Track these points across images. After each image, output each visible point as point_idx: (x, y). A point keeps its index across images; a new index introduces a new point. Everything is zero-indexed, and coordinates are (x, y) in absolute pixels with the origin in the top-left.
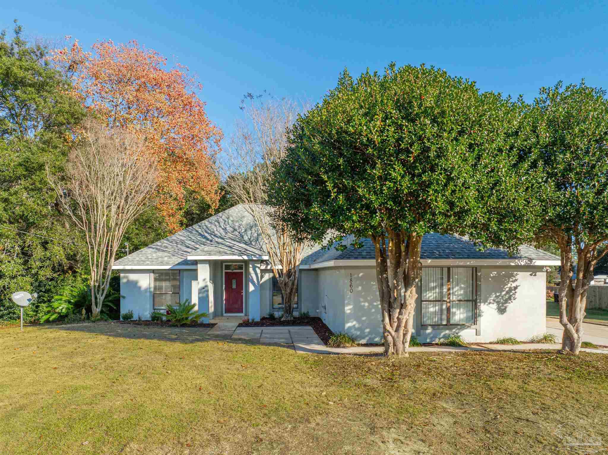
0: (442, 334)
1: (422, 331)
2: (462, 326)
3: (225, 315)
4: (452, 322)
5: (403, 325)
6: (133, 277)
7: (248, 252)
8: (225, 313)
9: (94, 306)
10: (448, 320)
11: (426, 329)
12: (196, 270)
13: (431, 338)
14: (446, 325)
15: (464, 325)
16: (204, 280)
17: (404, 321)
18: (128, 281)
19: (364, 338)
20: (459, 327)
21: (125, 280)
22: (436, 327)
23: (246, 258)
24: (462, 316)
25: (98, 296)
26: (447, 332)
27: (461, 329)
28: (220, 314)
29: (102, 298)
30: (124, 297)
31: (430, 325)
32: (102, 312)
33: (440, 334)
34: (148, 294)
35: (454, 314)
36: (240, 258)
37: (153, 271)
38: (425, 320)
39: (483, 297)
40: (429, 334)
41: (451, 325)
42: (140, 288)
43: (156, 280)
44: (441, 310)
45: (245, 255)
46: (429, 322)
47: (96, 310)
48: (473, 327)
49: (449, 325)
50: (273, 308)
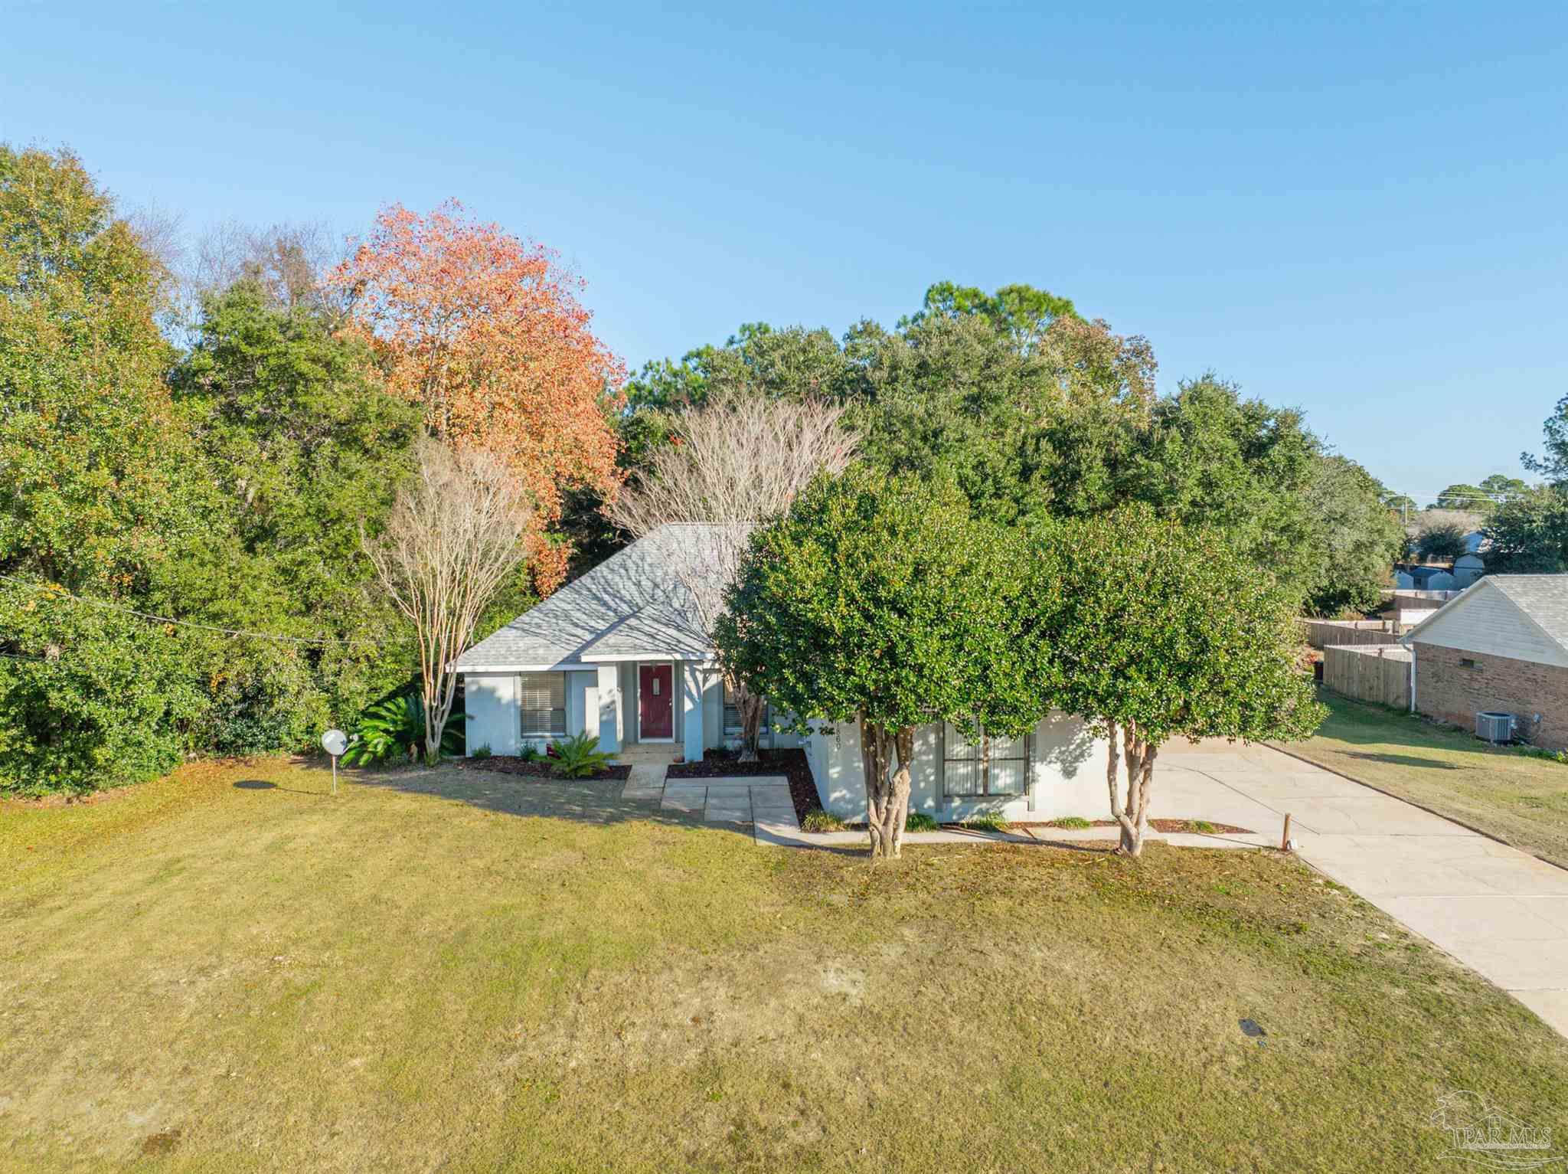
0: (976, 808)
1: (944, 805)
2: (1008, 797)
3: (641, 741)
4: (992, 790)
5: (893, 817)
6: (486, 682)
7: (682, 646)
8: (642, 737)
9: (428, 740)
10: (985, 790)
11: (952, 801)
12: (595, 676)
13: (959, 814)
14: (982, 795)
15: (1009, 795)
16: (610, 691)
17: (894, 813)
18: (480, 689)
19: (858, 814)
20: (1002, 798)
21: (474, 688)
22: (967, 799)
23: (678, 657)
24: (1009, 781)
25: (435, 723)
26: (984, 805)
27: (1004, 801)
28: (632, 740)
29: (442, 725)
30: (472, 718)
31: (959, 796)
32: (442, 746)
33: (972, 808)
34: (512, 710)
35: (996, 777)
36: (669, 657)
37: (520, 674)
38: (951, 786)
39: (1039, 753)
40: (957, 808)
41: (990, 795)
42: (499, 700)
43: (525, 687)
44: (976, 771)
45: (677, 651)
46: (958, 789)
47: (433, 746)
48: (1024, 797)
49: (987, 796)
50: (725, 734)
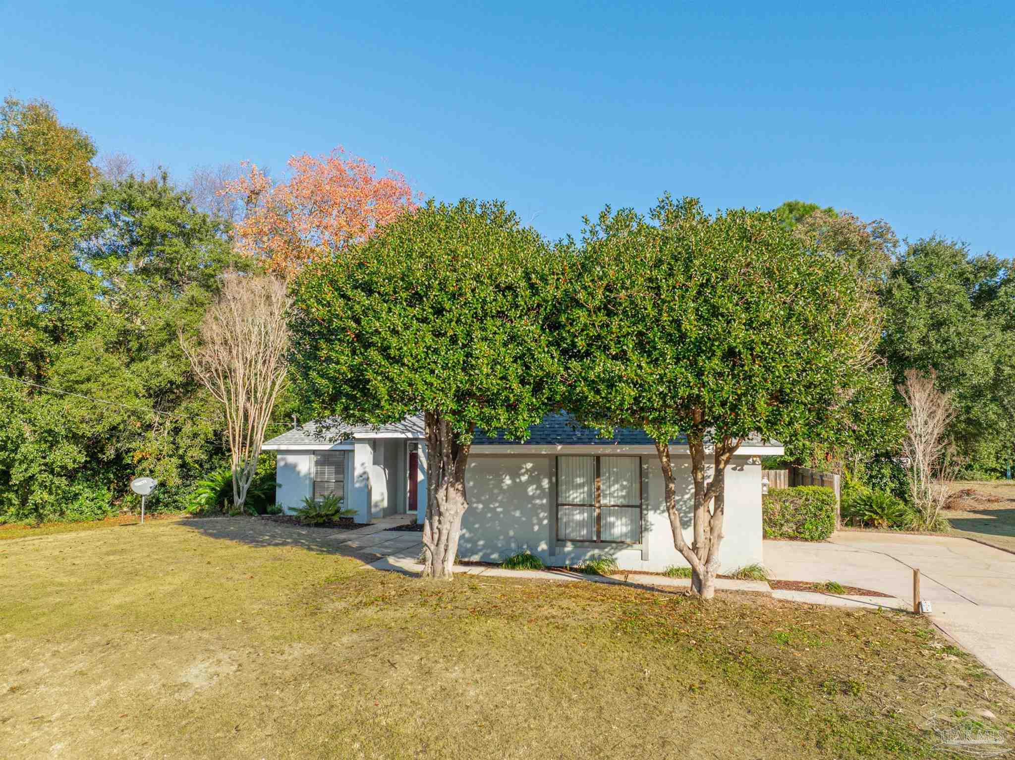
0: (589, 554)
1: (557, 549)
2: (620, 544)
3: (408, 512)
4: (603, 538)
6: (291, 459)
7: (415, 427)
8: (410, 509)
9: (236, 497)
10: (598, 535)
11: (565, 546)
12: (353, 451)
13: (572, 559)
14: (595, 541)
15: (622, 542)
16: (363, 464)
17: (445, 532)
18: (286, 465)
19: (476, 553)
20: (614, 545)
21: (282, 464)
22: (579, 544)
23: (410, 435)
24: (625, 529)
25: (241, 484)
26: (596, 552)
27: (616, 548)
28: (402, 511)
29: (246, 486)
30: (280, 486)
31: (573, 541)
32: (246, 504)
33: (585, 555)
34: (307, 482)
35: (612, 525)
36: (403, 436)
37: (314, 452)
38: (568, 531)
39: (651, 502)
40: (569, 553)
41: (602, 542)
42: (299, 473)
43: (317, 463)
44: (590, 516)
45: (409, 431)
46: (574, 535)
47: (239, 501)
48: (637, 546)
49: (600, 543)
